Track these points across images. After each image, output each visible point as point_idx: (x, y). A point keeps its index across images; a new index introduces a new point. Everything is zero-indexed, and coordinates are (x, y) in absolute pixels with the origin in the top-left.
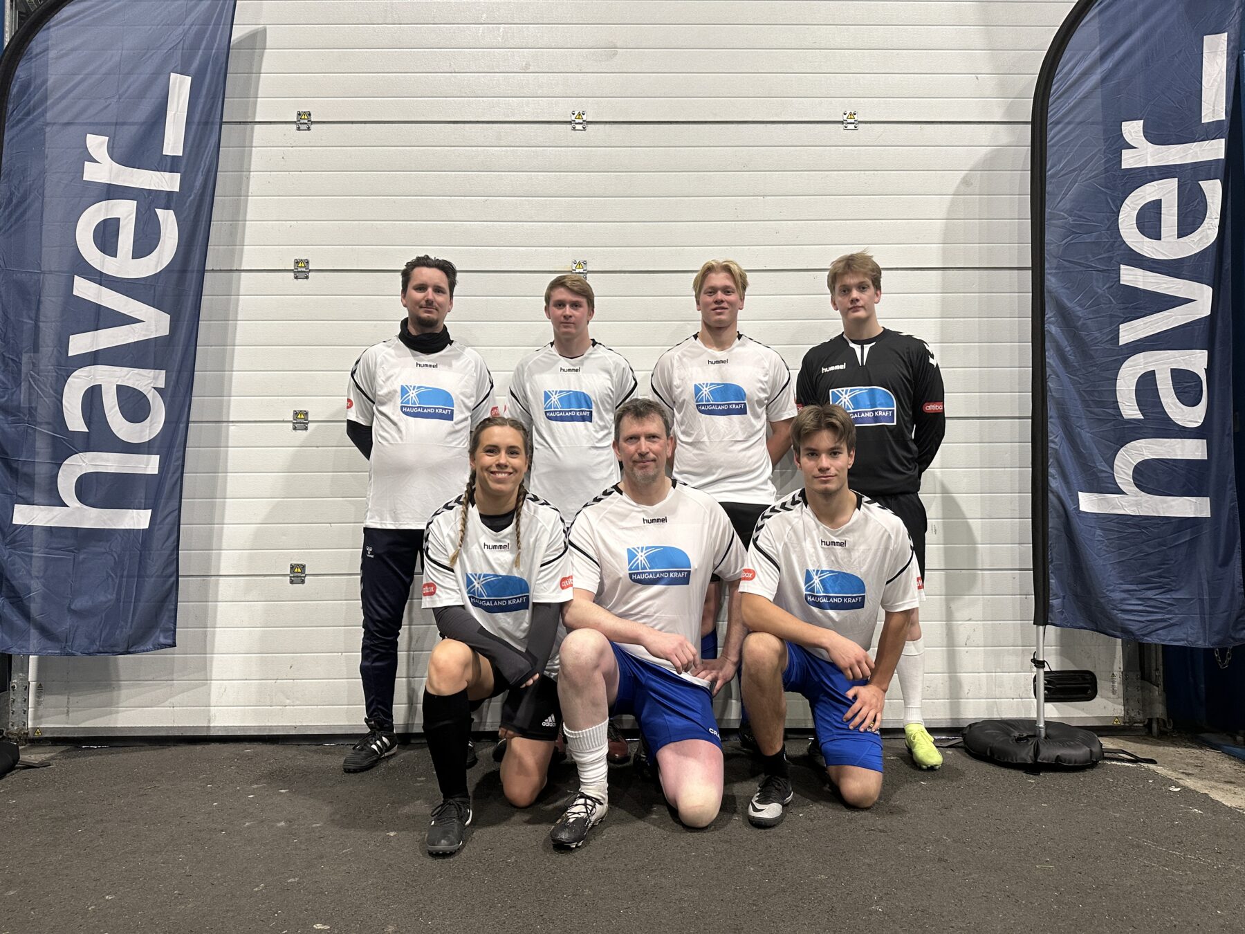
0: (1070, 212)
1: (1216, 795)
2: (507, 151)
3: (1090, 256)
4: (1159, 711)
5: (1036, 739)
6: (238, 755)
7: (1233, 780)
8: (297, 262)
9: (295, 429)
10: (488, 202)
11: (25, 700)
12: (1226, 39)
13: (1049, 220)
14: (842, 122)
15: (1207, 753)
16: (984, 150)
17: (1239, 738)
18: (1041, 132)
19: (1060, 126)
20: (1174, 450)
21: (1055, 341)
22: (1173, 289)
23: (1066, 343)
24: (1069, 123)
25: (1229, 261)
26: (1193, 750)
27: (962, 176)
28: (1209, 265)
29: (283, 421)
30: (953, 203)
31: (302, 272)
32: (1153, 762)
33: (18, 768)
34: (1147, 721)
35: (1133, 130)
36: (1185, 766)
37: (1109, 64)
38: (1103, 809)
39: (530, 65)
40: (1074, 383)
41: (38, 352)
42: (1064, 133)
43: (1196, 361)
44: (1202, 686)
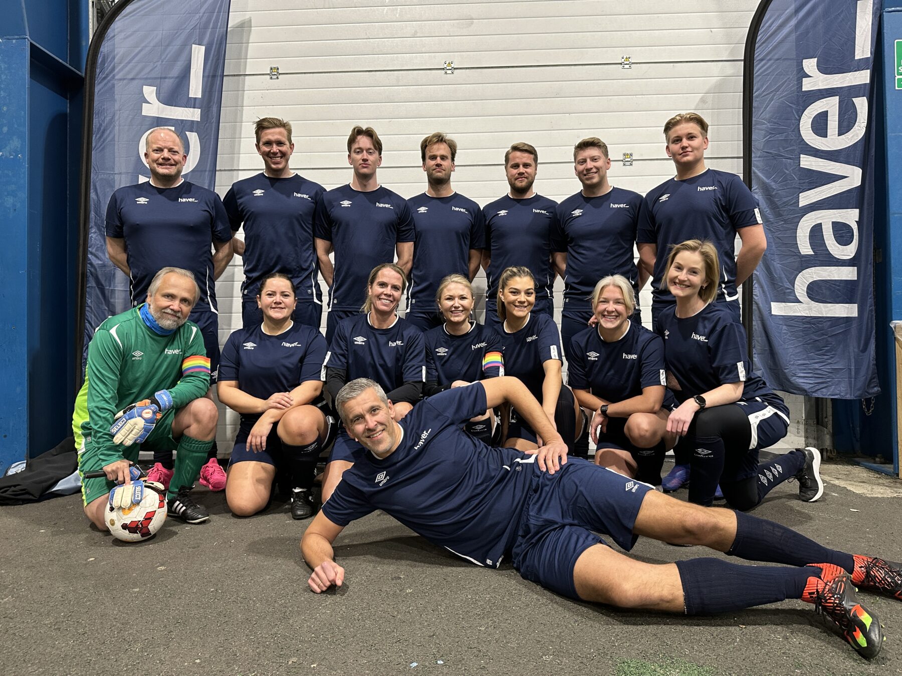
0: (769, 120)
2: (403, 89)
3: (781, 148)
4: (827, 444)
12: (872, 3)
13: (755, 125)
14: (621, 64)
15: (855, 468)
16: (715, 79)
18: (750, 67)
19: (763, 62)
20: (833, 274)
22: (834, 170)
24: (770, 59)
25: (874, 150)
26: (846, 467)
27: (700, 97)
28: (859, 153)
35: (810, 65)
36: (839, 474)
39: (417, 32)
42: (765, 67)
43: (851, 217)
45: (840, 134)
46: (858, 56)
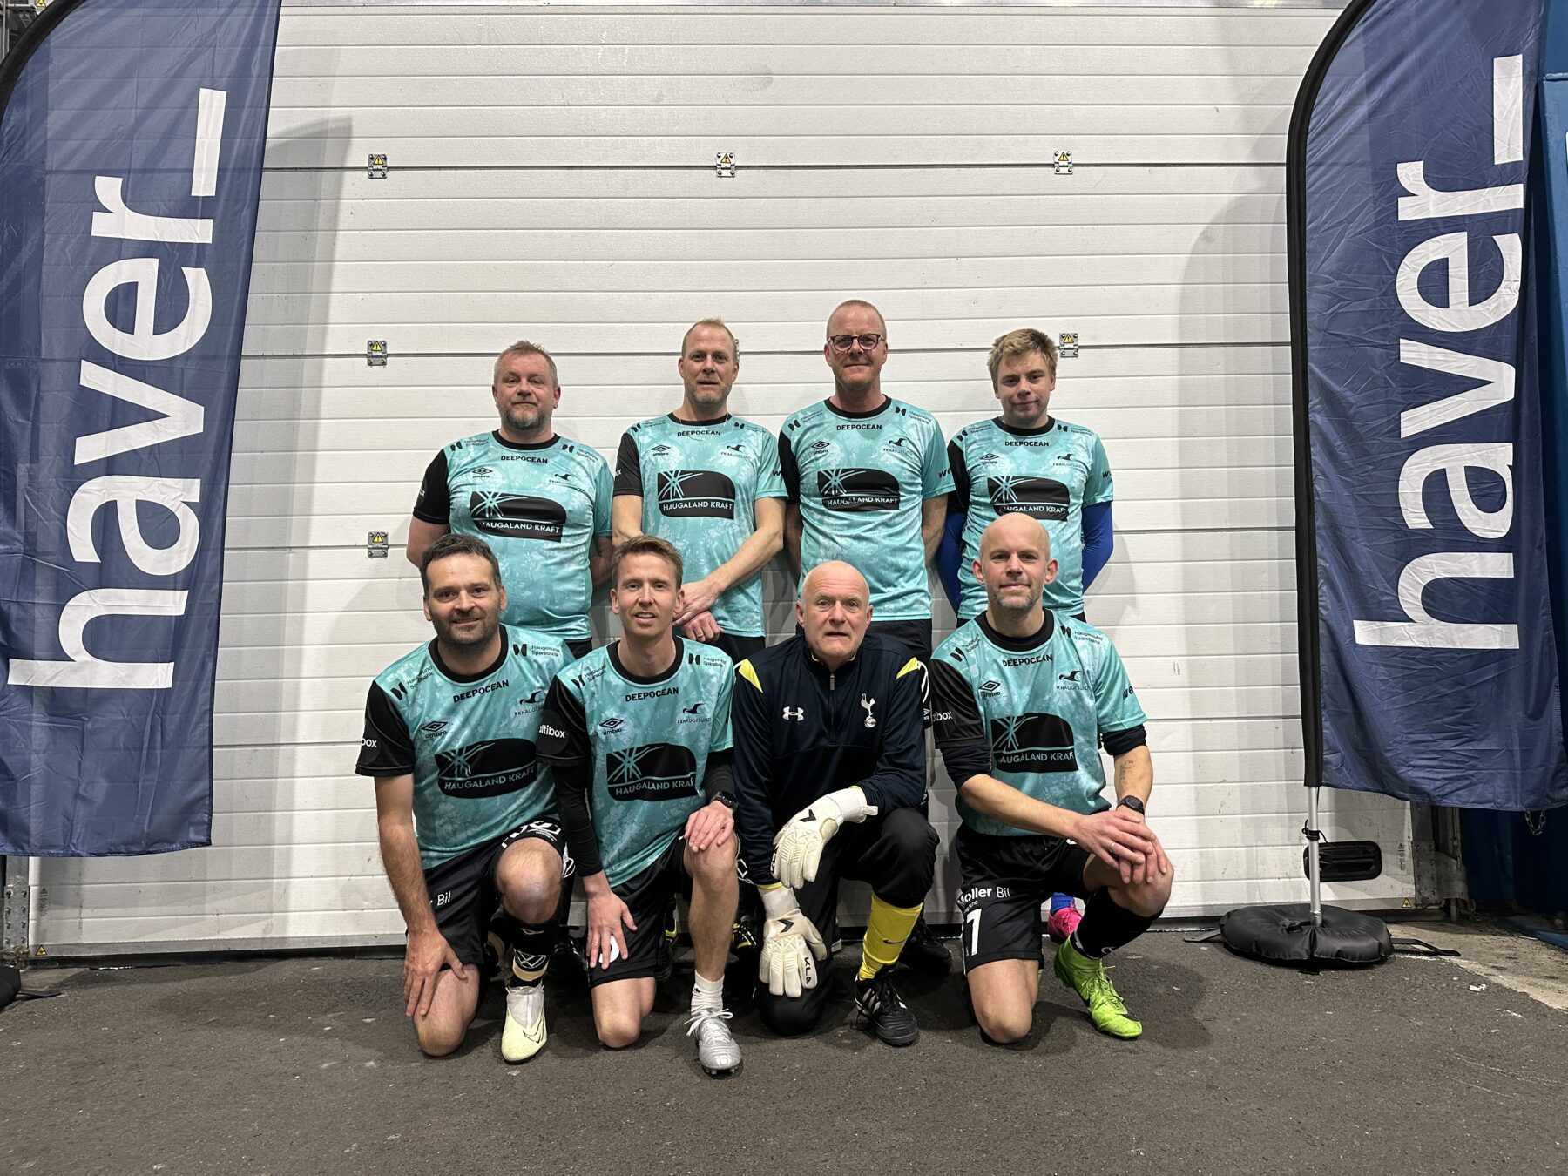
0: (1337, 275)
1: (1536, 995)
2: (636, 204)
3: (1362, 328)
4: (1459, 889)
5: (1312, 927)
6: (304, 974)
7: (1555, 975)
8: (371, 345)
9: (371, 555)
10: (613, 267)
11: (24, 911)
12: (1521, 62)
13: (1312, 284)
14: (1053, 165)
15: (1520, 941)
16: (1226, 199)
17: (1559, 922)
18: (1298, 176)
19: (1321, 169)
20: (1471, 566)
21: (1322, 433)
22: (1463, 369)
23: (1336, 436)
24: (1333, 165)
25: (1535, 333)
26: (1502, 938)
27: (1201, 231)
28: (1508, 339)
29: (356, 546)
30: (1190, 264)
31: (377, 356)
32: (1457, 954)
33: (21, 998)
34: (1444, 902)
35: (1410, 173)
36: (1495, 958)
37: (1378, 93)
38: (1403, 1015)
39: (663, 96)
40: (1346, 485)
41: (38, 462)
42: (1325, 178)
43: (1499, 457)
44: (1509, 857)
45: (1473, 302)
46: (1501, 157)
